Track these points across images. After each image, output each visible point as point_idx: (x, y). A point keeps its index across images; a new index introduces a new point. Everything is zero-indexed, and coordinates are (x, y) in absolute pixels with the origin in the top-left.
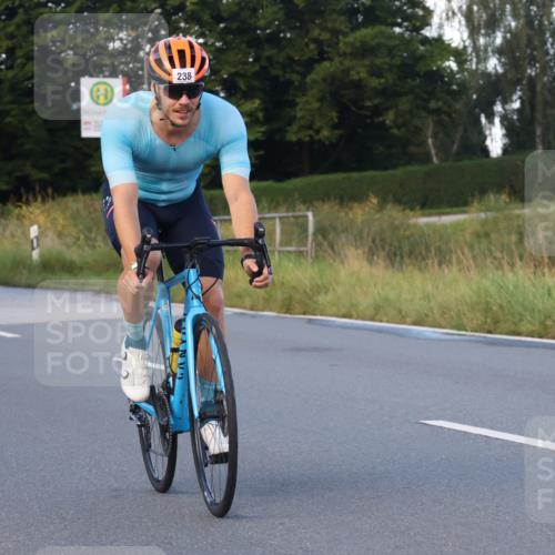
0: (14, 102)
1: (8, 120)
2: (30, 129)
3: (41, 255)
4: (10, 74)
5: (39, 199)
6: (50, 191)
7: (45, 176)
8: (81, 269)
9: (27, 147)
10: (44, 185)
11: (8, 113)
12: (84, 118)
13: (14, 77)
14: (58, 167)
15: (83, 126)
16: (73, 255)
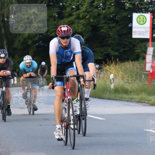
2: (111, 34)
3: (115, 86)
4: (104, 12)
8: (131, 92)
12: (134, 30)
15: (133, 33)
16: (128, 86)
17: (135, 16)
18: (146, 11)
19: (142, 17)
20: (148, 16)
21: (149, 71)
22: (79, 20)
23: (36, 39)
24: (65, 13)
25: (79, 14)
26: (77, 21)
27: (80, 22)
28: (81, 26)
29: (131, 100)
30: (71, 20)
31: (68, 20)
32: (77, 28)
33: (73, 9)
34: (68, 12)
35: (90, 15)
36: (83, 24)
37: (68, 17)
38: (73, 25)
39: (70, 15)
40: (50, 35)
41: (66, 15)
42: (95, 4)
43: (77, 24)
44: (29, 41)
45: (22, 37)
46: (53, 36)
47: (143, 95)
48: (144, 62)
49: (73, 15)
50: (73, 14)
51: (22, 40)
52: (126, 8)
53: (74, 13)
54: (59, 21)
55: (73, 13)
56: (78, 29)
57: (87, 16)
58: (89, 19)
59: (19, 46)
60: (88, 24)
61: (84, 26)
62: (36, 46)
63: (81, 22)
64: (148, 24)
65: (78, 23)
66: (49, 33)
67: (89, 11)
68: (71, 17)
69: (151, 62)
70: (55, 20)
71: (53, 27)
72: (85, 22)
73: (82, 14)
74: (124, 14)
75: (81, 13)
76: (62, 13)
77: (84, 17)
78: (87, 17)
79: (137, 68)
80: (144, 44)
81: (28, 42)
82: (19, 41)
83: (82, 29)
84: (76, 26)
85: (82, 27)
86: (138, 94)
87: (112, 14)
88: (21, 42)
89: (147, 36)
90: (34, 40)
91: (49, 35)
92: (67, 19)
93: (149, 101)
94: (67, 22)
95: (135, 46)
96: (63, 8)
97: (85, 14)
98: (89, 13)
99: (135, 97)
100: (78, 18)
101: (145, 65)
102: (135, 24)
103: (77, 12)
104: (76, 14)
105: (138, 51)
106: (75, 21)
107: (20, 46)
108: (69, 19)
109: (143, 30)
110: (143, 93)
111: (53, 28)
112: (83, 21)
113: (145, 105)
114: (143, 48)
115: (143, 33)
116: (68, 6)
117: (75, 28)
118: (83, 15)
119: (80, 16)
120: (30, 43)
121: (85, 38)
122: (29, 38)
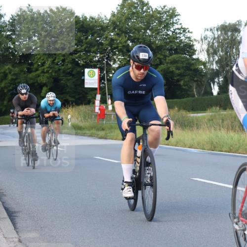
0: (63, 76)
1: (62, 82)
2: (68, 84)
3: (71, 124)
4: (63, 67)
5: (71, 106)
6: (74, 104)
7: (73, 99)
8: (84, 129)
9: (67, 90)
10: (72, 102)
11: (62, 80)
12: (86, 81)
13: (64, 68)
14: (77, 97)
15: (85, 84)
16: (81, 124)
17: (87, 70)
18: (95, 67)
19: (92, 72)
20: (96, 71)
21: (98, 113)
22: (44, 74)
23: (11, 88)
25: (44, 69)
26: (42, 74)
28: (45, 78)
29: (84, 135)
32: (42, 80)
33: (39, 65)
34: (35, 67)
35: (52, 70)
38: (39, 78)
39: (37, 70)
41: (34, 69)
42: (56, 61)
47: (94, 131)
48: (94, 105)
49: (39, 70)
52: (81, 65)
53: (40, 68)
54: (28, 74)
57: (49, 70)
58: (51, 73)
60: (51, 77)
61: (47, 79)
64: (96, 77)
65: (43, 76)
67: (51, 67)
69: (99, 105)
70: (25, 74)
71: (24, 79)
73: (46, 69)
74: (79, 69)
76: (31, 68)
77: (47, 72)
79: (88, 110)
80: (94, 92)
81: (4, 91)
84: (41, 78)
86: (89, 130)
87: (69, 69)
89: (96, 86)
90: (9, 89)
93: (98, 135)
95: (87, 93)
96: (32, 64)
97: (48, 69)
99: (87, 132)
100: (43, 72)
101: (95, 108)
102: (86, 77)
103: (42, 68)
105: (89, 97)
109: (93, 81)
110: (94, 129)
112: (47, 75)
113: (94, 139)
114: (93, 95)
115: (93, 84)
116: (35, 63)
117: (40, 80)
120: (6, 91)
121: (49, 87)
122: (5, 87)
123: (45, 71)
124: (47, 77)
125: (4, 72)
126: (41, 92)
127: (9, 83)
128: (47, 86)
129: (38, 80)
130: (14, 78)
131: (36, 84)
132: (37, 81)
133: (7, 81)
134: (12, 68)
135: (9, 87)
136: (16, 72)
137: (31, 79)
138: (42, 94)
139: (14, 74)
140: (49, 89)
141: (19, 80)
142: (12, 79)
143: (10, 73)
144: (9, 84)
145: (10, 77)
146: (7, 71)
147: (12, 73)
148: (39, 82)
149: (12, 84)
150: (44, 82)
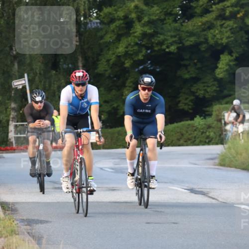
22: (224, 22)
23: (140, 57)
24: (195, 8)
25: (224, 10)
26: (219, 23)
27: (225, 25)
28: (226, 32)
30: (207, 21)
31: (201, 22)
32: (218, 36)
34: (203, 5)
35: (245, 11)
36: (231, 29)
37: (201, 16)
38: (212, 31)
39: (206, 11)
40: (167, 50)
41: (198, 11)
43: (219, 28)
44: (126, 61)
45: (114, 54)
46: (172, 51)
49: (213, 11)
50: (211, 9)
51: (113, 59)
53: (214, 7)
54: (184, 22)
55: (212, 7)
56: (222, 39)
57: (238, 12)
58: (243, 18)
59: (106, 71)
60: (241, 29)
61: (232, 33)
62: (138, 71)
63: (228, 26)
65: (222, 26)
66: (164, 47)
67: (243, 4)
68: (208, 15)
70: (175, 21)
71: (173, 34)
72: (235, 26)
73: (231, 9)
75: (228, 7)
76: (191, 7)
77: (233, 16)
78: (239, 16)
81: (124, 63)
82: (108, 61)
83: (228, 37)
84: (217, 32)
85: (228, 34)
88: (111, 62)
90: (136, 59)
91: (164, 50)
92: (200, 19)
94: (200, 24)
97: (236, 9)
98: (243, 8)
100: (222, 17)
103: (220, 6)
104: (218, 9)
106: (215, 23)
107: (109, 71)
108: (204, 19)
111: (172, 37)
112: (230, 23)
117: (215, 36)
118: (231, 12)
119: (225, 14)
120: (127, 64)
121: (235, 55)
122: (127, 55)
123: (227, 13)
124: (232, 30)
125: (126, 17)
126: (217, 67)
127: (137, 44)
128: (230, 53)
129: (210, 36)
130: (149, 31)
131: (203, 47)
132: (206, 40)
133: (131, 40)
134: (145, 8)
135: (137, 53)
136: (154, 18)
137: (191, 34)
138: (218, 71)
139: (151, 23)
140: (237, 59)
141: (161, 37)
142: (144, 35)
143: (139, 19)
144: (136, 48)
145: (138, 29)
146: (133, 16)
147: (146, 19)
148: (211, 41)
149: (144, 46)
150: (225, 41)
